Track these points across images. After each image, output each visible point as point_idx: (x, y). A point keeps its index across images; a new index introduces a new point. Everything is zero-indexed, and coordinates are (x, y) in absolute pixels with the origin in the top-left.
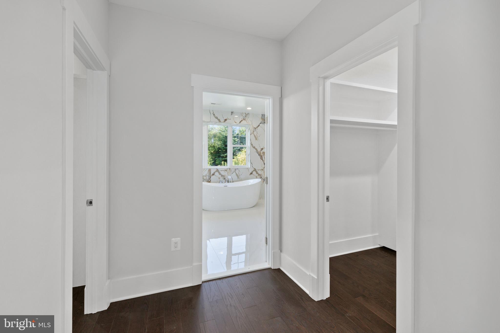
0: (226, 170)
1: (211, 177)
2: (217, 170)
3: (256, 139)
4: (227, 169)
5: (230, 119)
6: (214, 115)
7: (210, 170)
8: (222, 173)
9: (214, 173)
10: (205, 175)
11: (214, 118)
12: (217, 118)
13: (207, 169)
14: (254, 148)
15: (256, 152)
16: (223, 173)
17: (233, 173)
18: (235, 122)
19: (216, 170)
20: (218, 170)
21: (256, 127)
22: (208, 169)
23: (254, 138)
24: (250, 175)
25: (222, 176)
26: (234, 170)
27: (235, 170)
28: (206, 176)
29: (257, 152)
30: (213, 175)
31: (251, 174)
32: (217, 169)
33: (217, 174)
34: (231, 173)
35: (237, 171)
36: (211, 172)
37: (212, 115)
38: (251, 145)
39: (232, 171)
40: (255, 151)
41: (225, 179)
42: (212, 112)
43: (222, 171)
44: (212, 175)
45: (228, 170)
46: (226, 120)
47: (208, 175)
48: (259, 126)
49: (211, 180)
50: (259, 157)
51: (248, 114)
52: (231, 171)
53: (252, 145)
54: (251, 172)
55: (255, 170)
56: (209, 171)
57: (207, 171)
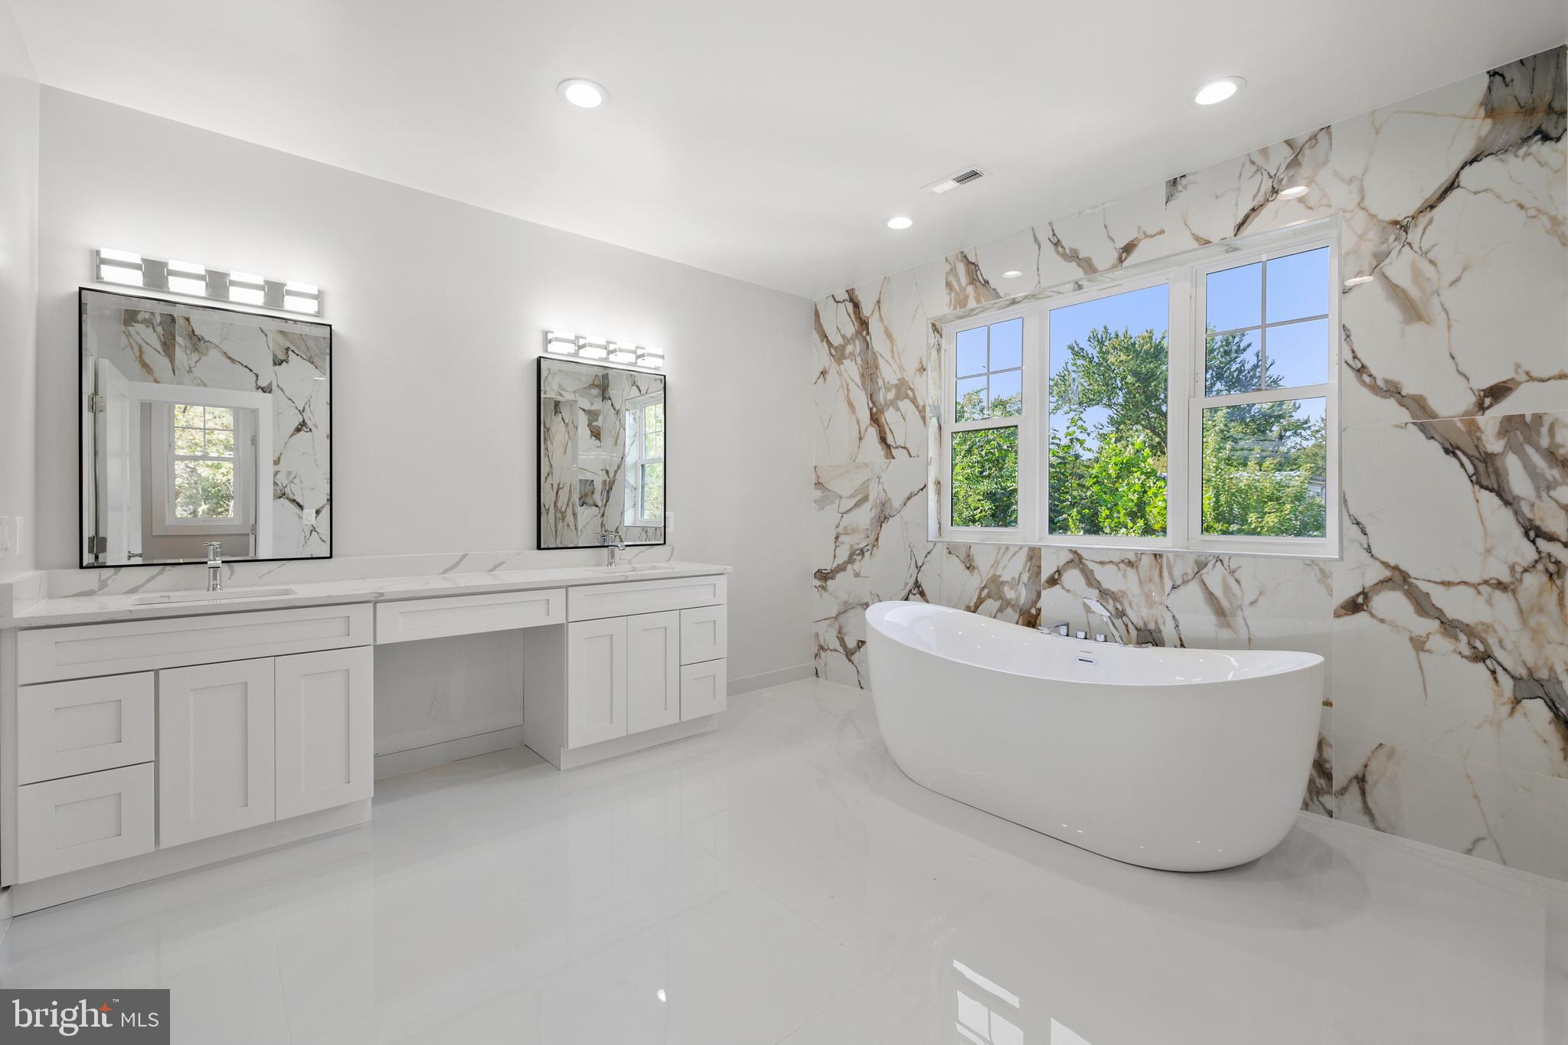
0: (1133, 558)
1: (1043, 593)
2: (1077, 559)
3: (1412, 310)
4: (1140, 554)
5: (1162, 232)
6: (1057, 244)
7: (1034, 555)
8: (1100, 573)
9: (1058, 571)
10: (1009, 579)
11: (1059, 259)
12: (1073, 256)
13: (1021, 548)
14: (1392, 390)
15: (1415, 428)
16: (1109, 578)
17: (1179, 582)
18: (1197, 239)
19: (1071, 556)
20: (1080, 558)
21: (1402, 213)
22: (1025, 551)
23: (1392, 313)
24: (1337, 615)
25: (1104, 594)
26: (1190, 568)
27: (1201, 565)
28: (1015, 584)
29: (1422, 428)
30: (1053, 581)
31: (1354, 606)
32: (1075, 552)
33: (1073, 578)
34: (1168, 585)
35: (1214, 577)
36: (1040, 567)
37: (1048, 248)
38: (1350, 375)
39: (1178, 572)
40: (1404, 415)
41: (1121, 614)
42: (1044, 235)
43: (1102, 563)
44: (1047, 582)
45: (1146, 561)
46: (1128, 249)
47: (1025, 578)
48: (1452, 186)
49: (1039, 610)
50: (1454, 474)
51: (1314, 137)
52: (1171, 574)
53: (1361, 370)
54: (1347, 590)
55: (1399, 579)
56: (1030, 558)
57: (1023, 556)
